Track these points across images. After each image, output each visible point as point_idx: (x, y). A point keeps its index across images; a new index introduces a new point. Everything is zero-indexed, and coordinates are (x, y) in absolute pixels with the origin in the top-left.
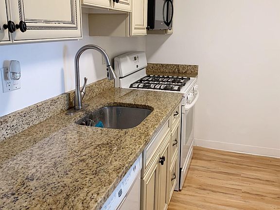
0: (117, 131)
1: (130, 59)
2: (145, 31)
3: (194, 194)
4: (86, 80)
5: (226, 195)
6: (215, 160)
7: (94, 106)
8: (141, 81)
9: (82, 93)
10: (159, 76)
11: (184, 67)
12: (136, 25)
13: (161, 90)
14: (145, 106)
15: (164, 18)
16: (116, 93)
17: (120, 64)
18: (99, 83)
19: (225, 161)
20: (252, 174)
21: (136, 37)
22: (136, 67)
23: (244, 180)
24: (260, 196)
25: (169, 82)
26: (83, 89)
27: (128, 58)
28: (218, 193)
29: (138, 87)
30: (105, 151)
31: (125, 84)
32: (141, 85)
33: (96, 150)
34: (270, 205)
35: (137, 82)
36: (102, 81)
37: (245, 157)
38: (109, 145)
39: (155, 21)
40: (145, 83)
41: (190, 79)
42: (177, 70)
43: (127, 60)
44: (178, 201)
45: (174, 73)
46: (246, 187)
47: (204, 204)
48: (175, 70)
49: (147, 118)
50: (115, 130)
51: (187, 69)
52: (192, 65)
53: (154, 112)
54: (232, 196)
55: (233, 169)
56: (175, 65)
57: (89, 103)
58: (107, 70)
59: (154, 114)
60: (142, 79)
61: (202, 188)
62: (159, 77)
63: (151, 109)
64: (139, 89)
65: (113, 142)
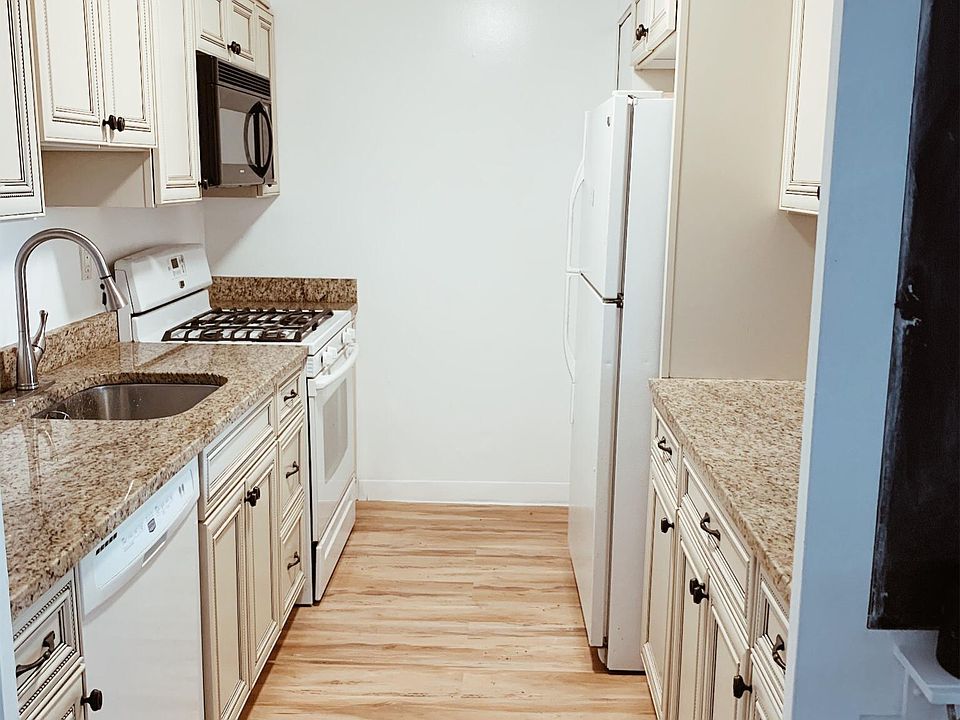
0: (137, 423)
1: (161, 264)
2: (196, 192)
3: (351, 607)
4: (43, 316)
5: (434, 598)
6: (415, 528)
7: (69, 383)
8: (195, 323)
9: (37, 349)
10: (248, 309)
11: (318, 284)
12: (171, 178)
13: (250, 343)
14: (205, 375)
15: (248, 155)
16: (123, 353)
17: (132, 276)
18: (73, 330)
19: (438, 527)
20: (505, 547)
21: (173, 208)
22: (179, 286)
23: (483, 563)
24: (515, 590)
25: (274, 322)
26: (38, 339)
27: (153, 261)
28: (415, 598)
29: (186, 338)
30: (112, 455)
31: (149, 332)
32: (194, 334)
33: (91, 454)
34: (534, 605)
35: (183, 327)
36: (85, 324)
37: (491, 512)
38: (120, 445)
39: (222, 168)
40: (206, 328)
41: (332, 314)
42: (298, 293)
43: (150, 267)
44: (310, 627)
45: (292, 300)
46: (485, 575)
47: (378, 623)
48: (294, 293)
49: (209, 397)
50: (131, 422)
51: (326, 289)
52: (339, 278)
53: (228, 386)
54: (449, 599)
55: (458, 541)
56: (295, 280)
57: (52, 377)
58: (102, 287)
59: (228, 389)
60: (198, 318)
61: (374, 591)
62: (247, 311)
63: (219, 381)
64: (189, 342)
65: (129, 440)
